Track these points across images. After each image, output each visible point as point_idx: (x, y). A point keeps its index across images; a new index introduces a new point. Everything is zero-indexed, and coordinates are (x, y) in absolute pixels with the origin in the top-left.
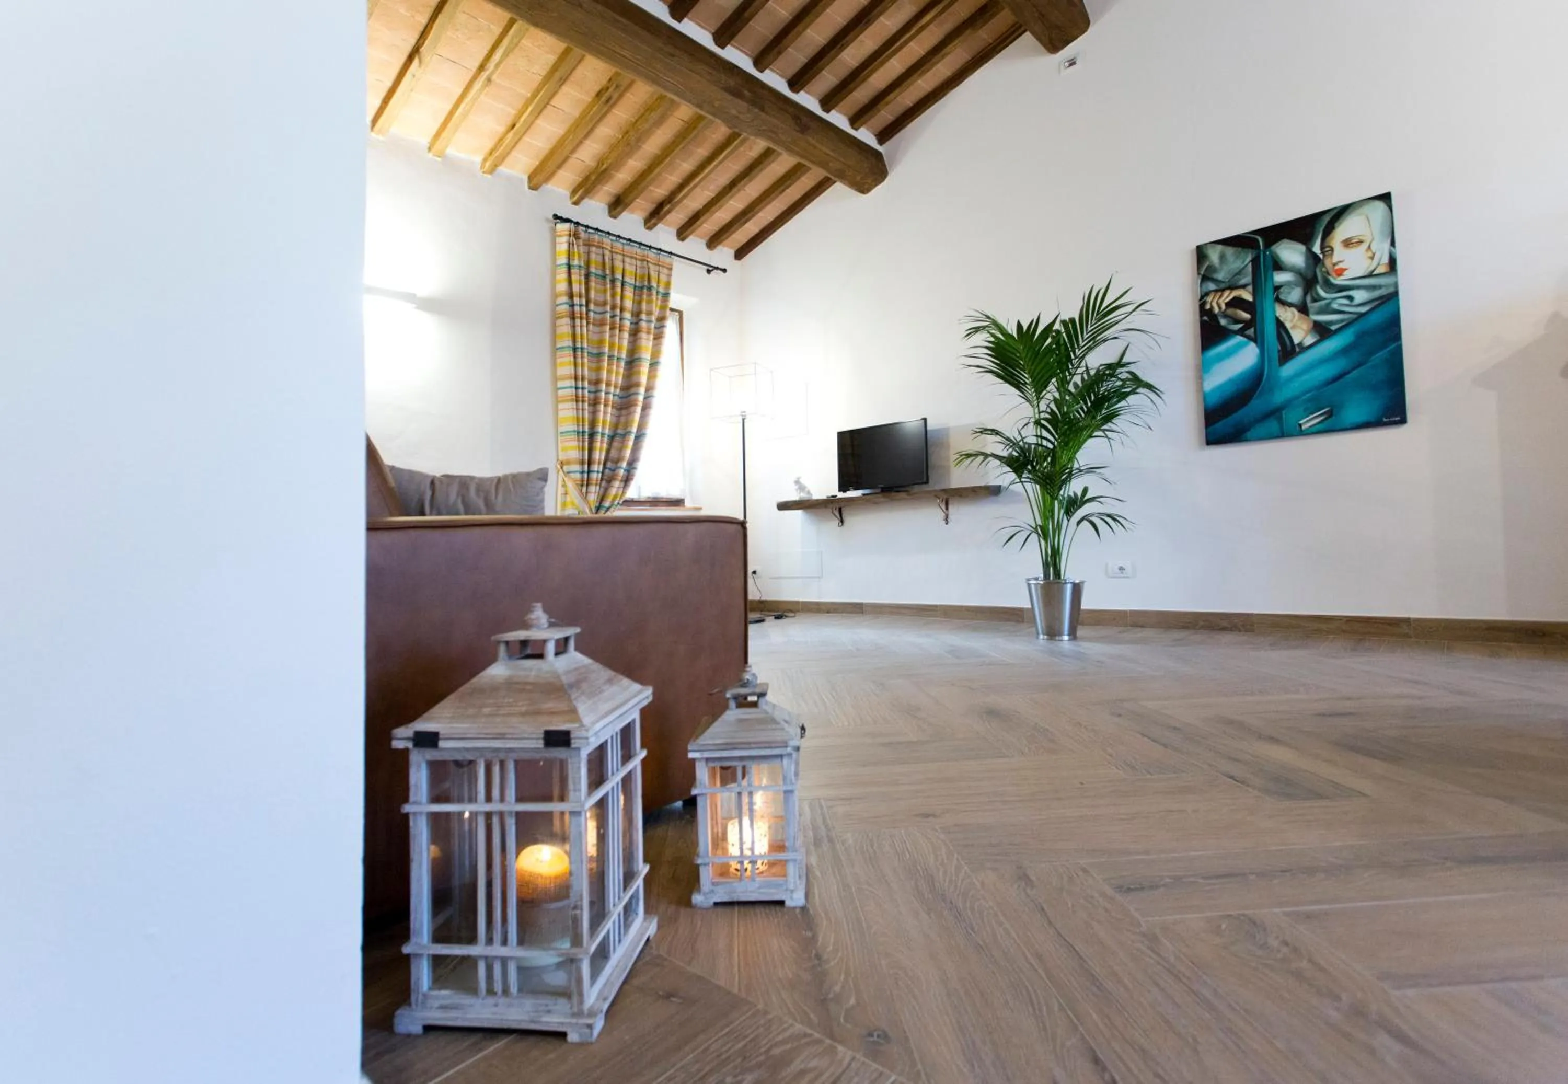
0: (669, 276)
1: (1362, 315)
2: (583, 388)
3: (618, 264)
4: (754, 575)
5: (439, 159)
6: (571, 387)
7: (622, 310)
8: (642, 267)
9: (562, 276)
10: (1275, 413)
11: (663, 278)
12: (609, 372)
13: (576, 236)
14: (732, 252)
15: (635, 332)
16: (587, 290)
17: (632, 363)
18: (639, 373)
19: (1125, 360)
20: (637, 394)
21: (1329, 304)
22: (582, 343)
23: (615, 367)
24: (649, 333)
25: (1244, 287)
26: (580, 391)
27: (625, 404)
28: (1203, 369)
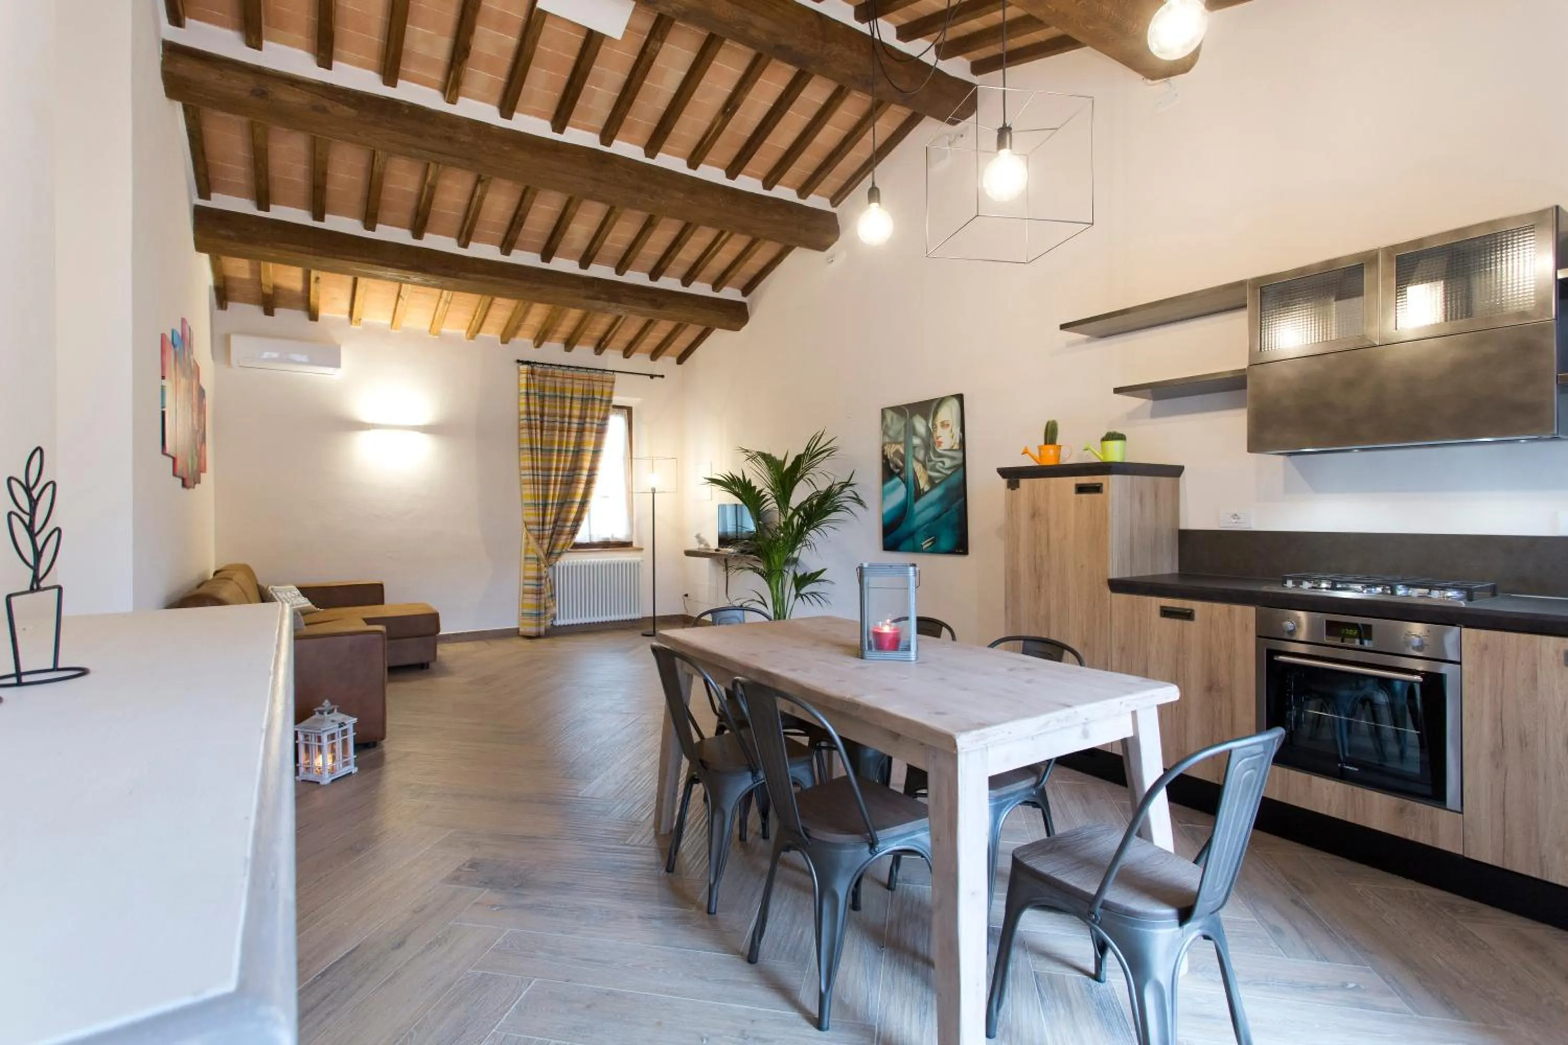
0: (612, 387)
1: (948, 476)
2: (538, 475)
3: (568, 386)
4: (685, 598)
5: (436, 337)
6: (529, 475)
7: (570, 417)
8: (589, 385)
9: (523, 401)
10: (911, 535)
11: (607, 390)
12: (558, 461)
13: (532, 373)
14: (674, 360)
15: (581, 431)
16: (543, 407)
17: (578, 452)
18: (582, 460)
19: (851, 482)
20: (580, 475)
21: (934, 465)
22: (537, 444)
23: (563, 458)
24: (591, 431)
25: (900, 443)
26: (536, 477)
27: (570, 481)
28: (884, 495)
